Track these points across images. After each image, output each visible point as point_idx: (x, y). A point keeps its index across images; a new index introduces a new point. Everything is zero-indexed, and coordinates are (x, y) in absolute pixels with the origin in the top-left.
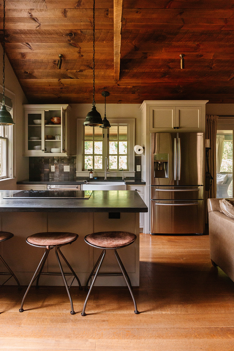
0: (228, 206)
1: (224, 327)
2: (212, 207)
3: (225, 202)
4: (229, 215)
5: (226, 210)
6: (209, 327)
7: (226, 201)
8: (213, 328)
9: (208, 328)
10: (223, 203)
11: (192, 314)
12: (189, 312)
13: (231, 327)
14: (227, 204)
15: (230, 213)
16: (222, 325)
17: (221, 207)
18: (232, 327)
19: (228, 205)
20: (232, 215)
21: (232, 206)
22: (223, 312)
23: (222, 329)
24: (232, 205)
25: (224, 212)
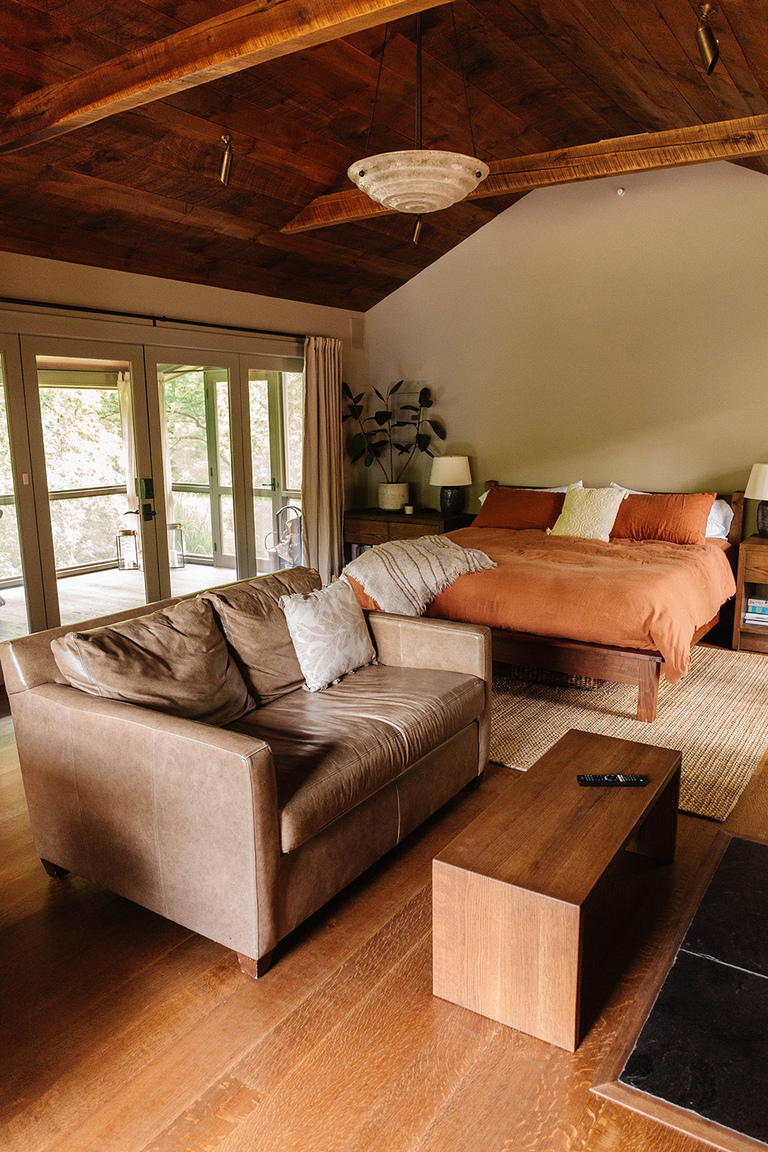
0: (89, 660)
1: (198, 1097)
2: (25, 674)
3: (75, 648)
4: (96, 691)
5: (84, 674)
6: (156, 1133)
7: (79, 641)
8: (170, 1128)
9: (157, 1142)
10: (69, 652)
11: (80, 1126)
12: (65, 1127)
13: (219, 1082)
14: (84, 653)
15: (100, 683)
16: (190, 1097)
17: (65, 666)
18: (219, 1077)
19: (90, 654)
20: (111, 689)
21: (102, 654)
22: (169, 1041)
23: (197, 1111)
24: (103, 650)
25: (75, 683)
